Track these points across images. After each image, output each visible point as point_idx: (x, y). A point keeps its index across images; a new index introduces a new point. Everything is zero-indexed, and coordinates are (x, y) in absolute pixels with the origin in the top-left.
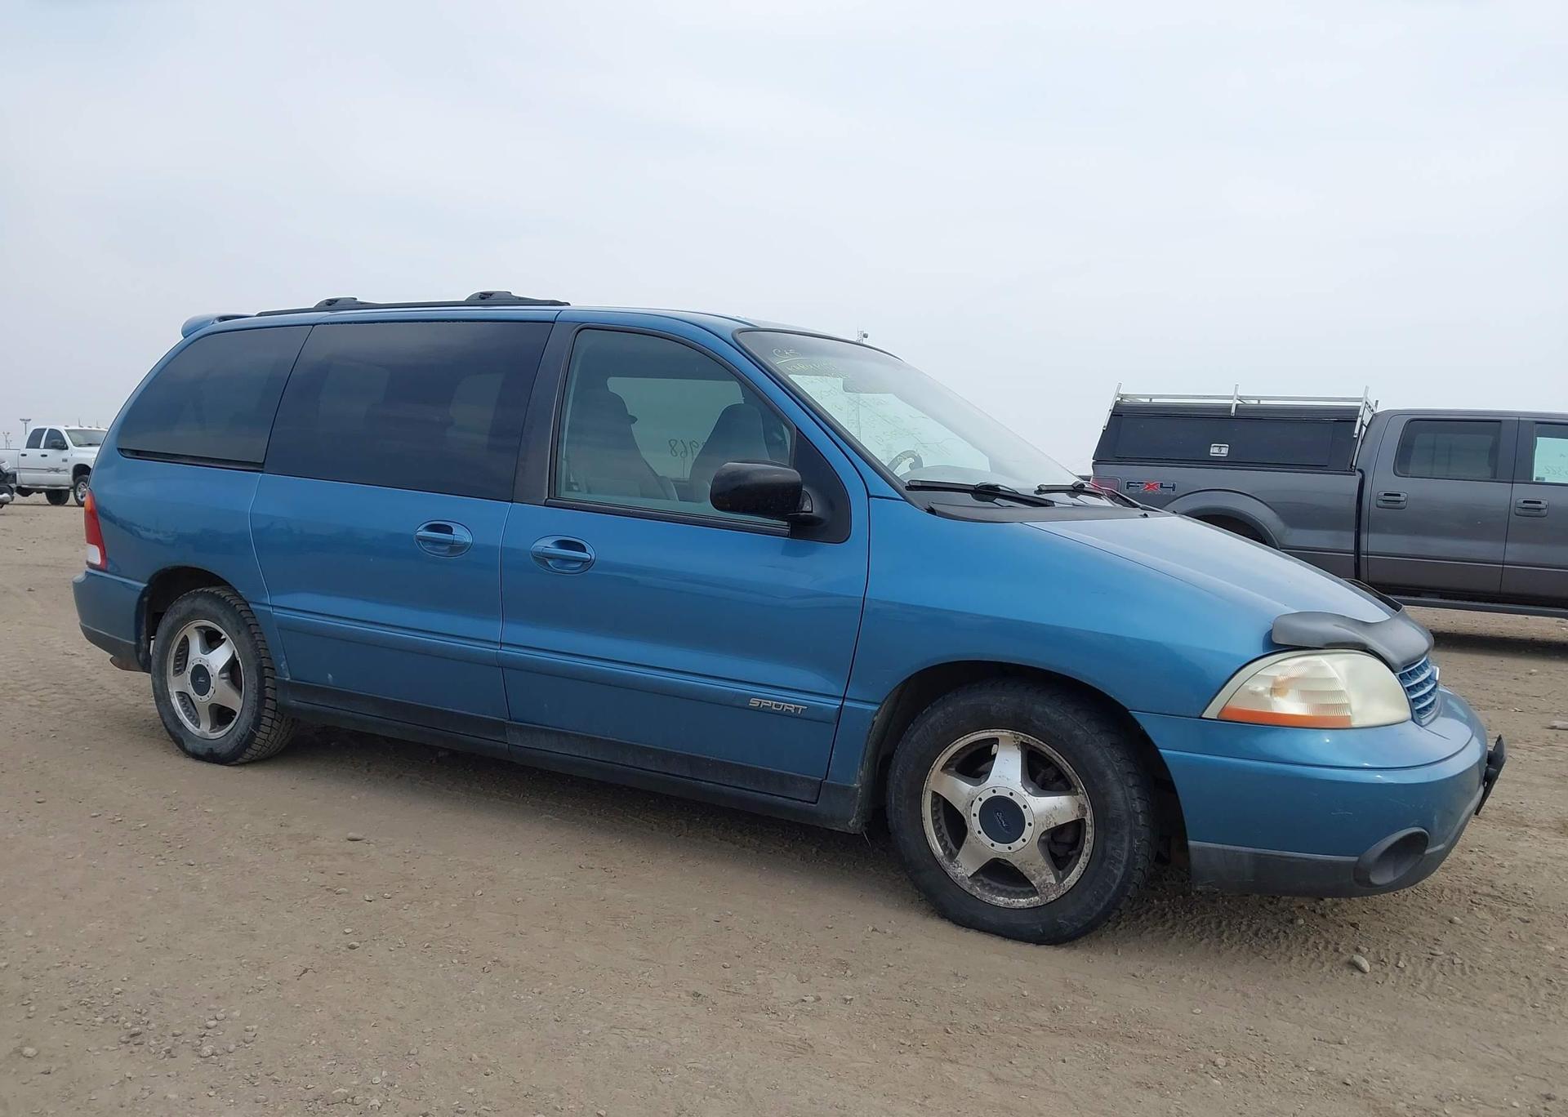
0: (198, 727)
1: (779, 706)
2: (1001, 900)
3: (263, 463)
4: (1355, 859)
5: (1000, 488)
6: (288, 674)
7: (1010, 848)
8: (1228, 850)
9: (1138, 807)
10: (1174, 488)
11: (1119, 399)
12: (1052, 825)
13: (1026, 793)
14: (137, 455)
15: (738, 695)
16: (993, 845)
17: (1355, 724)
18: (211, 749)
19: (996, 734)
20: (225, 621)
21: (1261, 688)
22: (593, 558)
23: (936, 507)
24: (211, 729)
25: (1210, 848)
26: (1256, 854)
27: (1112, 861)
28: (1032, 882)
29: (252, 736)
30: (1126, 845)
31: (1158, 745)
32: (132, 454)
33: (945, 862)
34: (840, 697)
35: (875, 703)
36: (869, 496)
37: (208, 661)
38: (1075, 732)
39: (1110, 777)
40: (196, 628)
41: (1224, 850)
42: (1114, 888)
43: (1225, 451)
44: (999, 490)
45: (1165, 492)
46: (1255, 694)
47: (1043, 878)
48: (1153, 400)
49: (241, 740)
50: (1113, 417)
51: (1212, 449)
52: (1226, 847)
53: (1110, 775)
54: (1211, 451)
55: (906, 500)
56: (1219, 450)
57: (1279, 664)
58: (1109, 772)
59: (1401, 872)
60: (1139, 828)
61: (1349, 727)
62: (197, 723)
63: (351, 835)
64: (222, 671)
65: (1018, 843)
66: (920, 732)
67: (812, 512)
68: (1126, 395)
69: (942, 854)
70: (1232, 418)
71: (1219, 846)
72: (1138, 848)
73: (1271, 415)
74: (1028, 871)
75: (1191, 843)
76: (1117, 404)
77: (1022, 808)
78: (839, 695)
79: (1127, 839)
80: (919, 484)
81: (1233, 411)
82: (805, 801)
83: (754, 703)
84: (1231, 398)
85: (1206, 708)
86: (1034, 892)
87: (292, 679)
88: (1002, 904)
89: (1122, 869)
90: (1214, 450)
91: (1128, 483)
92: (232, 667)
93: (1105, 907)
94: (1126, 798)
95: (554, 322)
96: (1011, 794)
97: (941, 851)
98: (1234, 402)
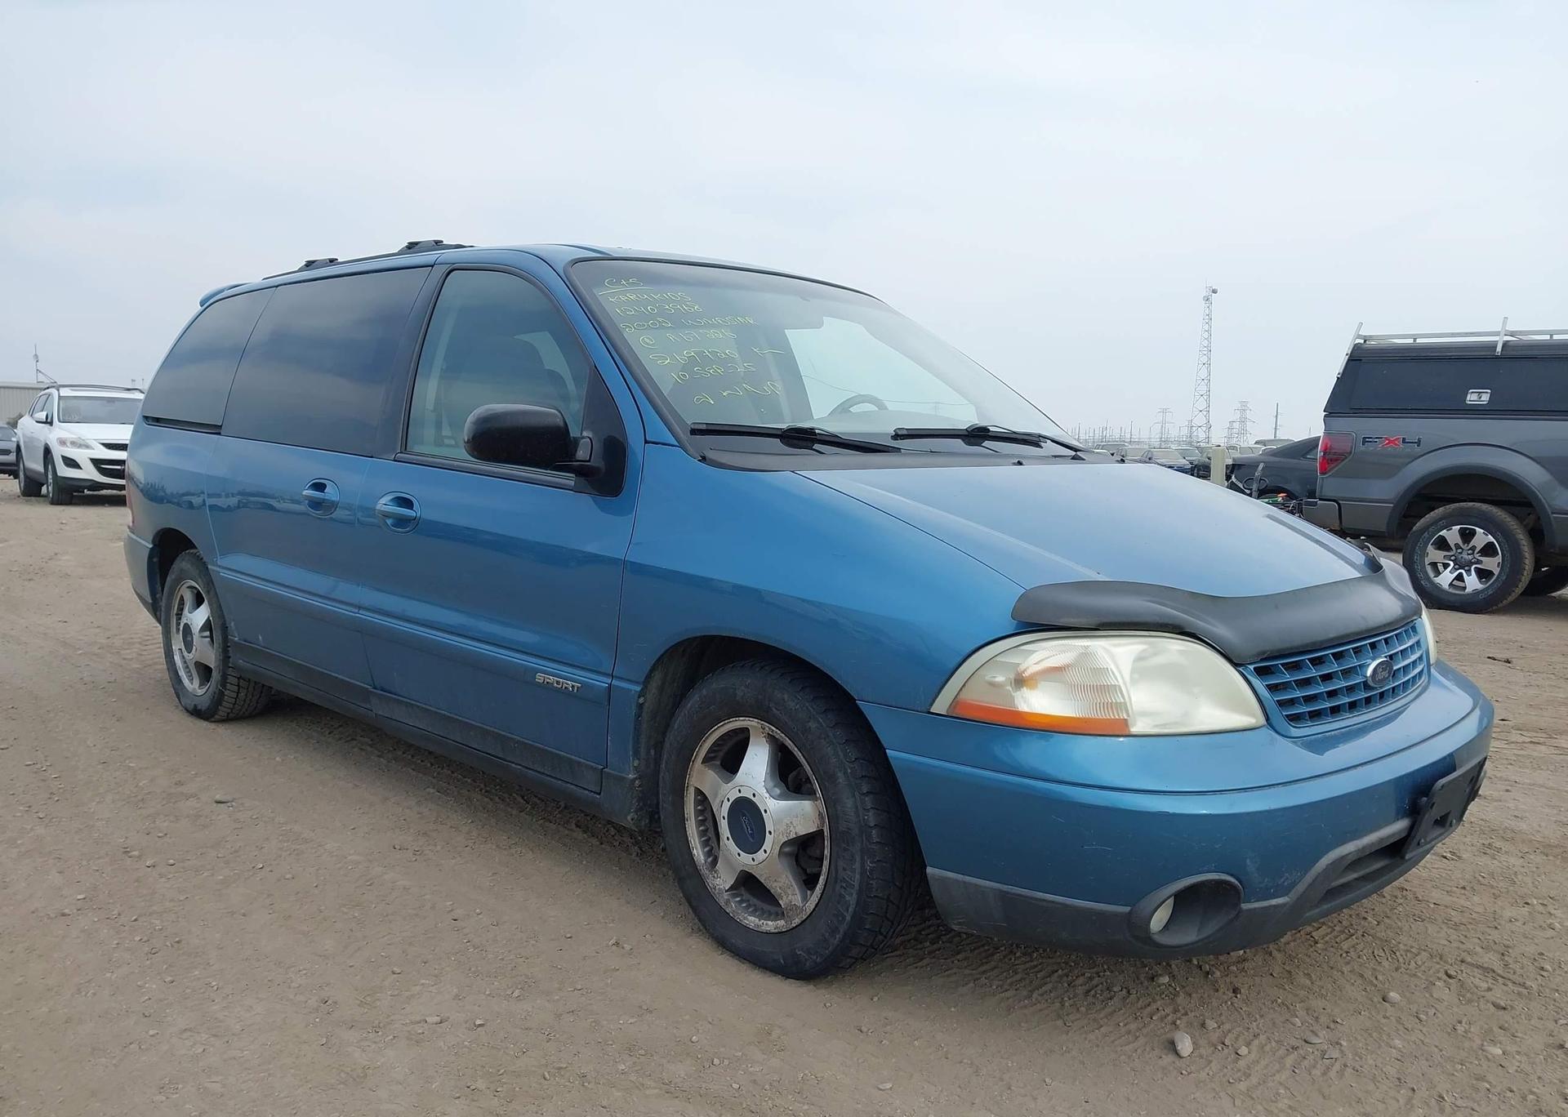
0: (192, 684)
1: (558, 683)
2: (752, 921)
3: (221, 426)
4: (1127, 909)
5: (817, 431)
6: (236, 635)
7: (753, 859)
8: (970, 884)
9: (871, 819)
10: (1419, 443)
11: (1358, 341)
12: (793, 836)
13: (767, 795)
14: (157, 422)
15: (527, 669)
16: (739, 855)
17: (1134, 730)
18: (195, 705)
19: (745, 723)
20: (200, 580)
21: (1000, 679)
22: (418, 515)
23: (710, 455)
24: (200, 686)
25: (950, 879)
26: (1001, 891)
27: (844, 885)
28: (780, 902)
29: (222, 694)
30: (857, 866)
31: (885, 746)
32: (153, 421)
33: (705, 871)
34: (609, 675)
35: (637, 683)
36: (646, 442)
37: (191, 620)
38: (810, 724)
39: (841, 780)
40: (188, 587)
41: (964, 882)
42: (848, 918)
43: (1485, 398)
44: (815, 434)
45: (1408, 449)
46: (993, 685)
47: (789, 898)
48: (1418, 341)
49: (214, 697)
50: (1351, 363)
51: (1469, 396)
52: (968, 879)
53: (841, 778)
54: (1468, 398)
55: (682, 446)
56: (1478, 397)
57: (1022, 648)
58: (840, 774)
59: (1211, 928)
60: (873, 846)
61: (1127, 733)
62: (191, 681)
63: (218, 797)
64: (203, 629)
65: (760, 855)
66: (680, 718)
67: (589, 461)
68: (1370, 336)
69: (703, 862)
70: (1497, 357)
71: (960, 877)
72: (871, 871)
73: (1552, 352)
74: (775, 887)
75: (929, 870)
76: (1356, 348)
77: (763, 812)
78: (607, 672)
79: (858, 858)
80: (704, 427)
81: (1499, 349)
82: (592, 791)
83: (540, 678)
84: (1497, 334)
85: (934, 701)
86: (780, 914)
87: (240, 639)
88: (752, 926)
89: (855, 896)
90: (1472, 398)
91: (1364, 438)
92: (207, 626)
93: (842, 941)
94: (857, 807)
95: (432, 266)
96: (754, 795)
97: (702, 858)
98: (1500, 340)
